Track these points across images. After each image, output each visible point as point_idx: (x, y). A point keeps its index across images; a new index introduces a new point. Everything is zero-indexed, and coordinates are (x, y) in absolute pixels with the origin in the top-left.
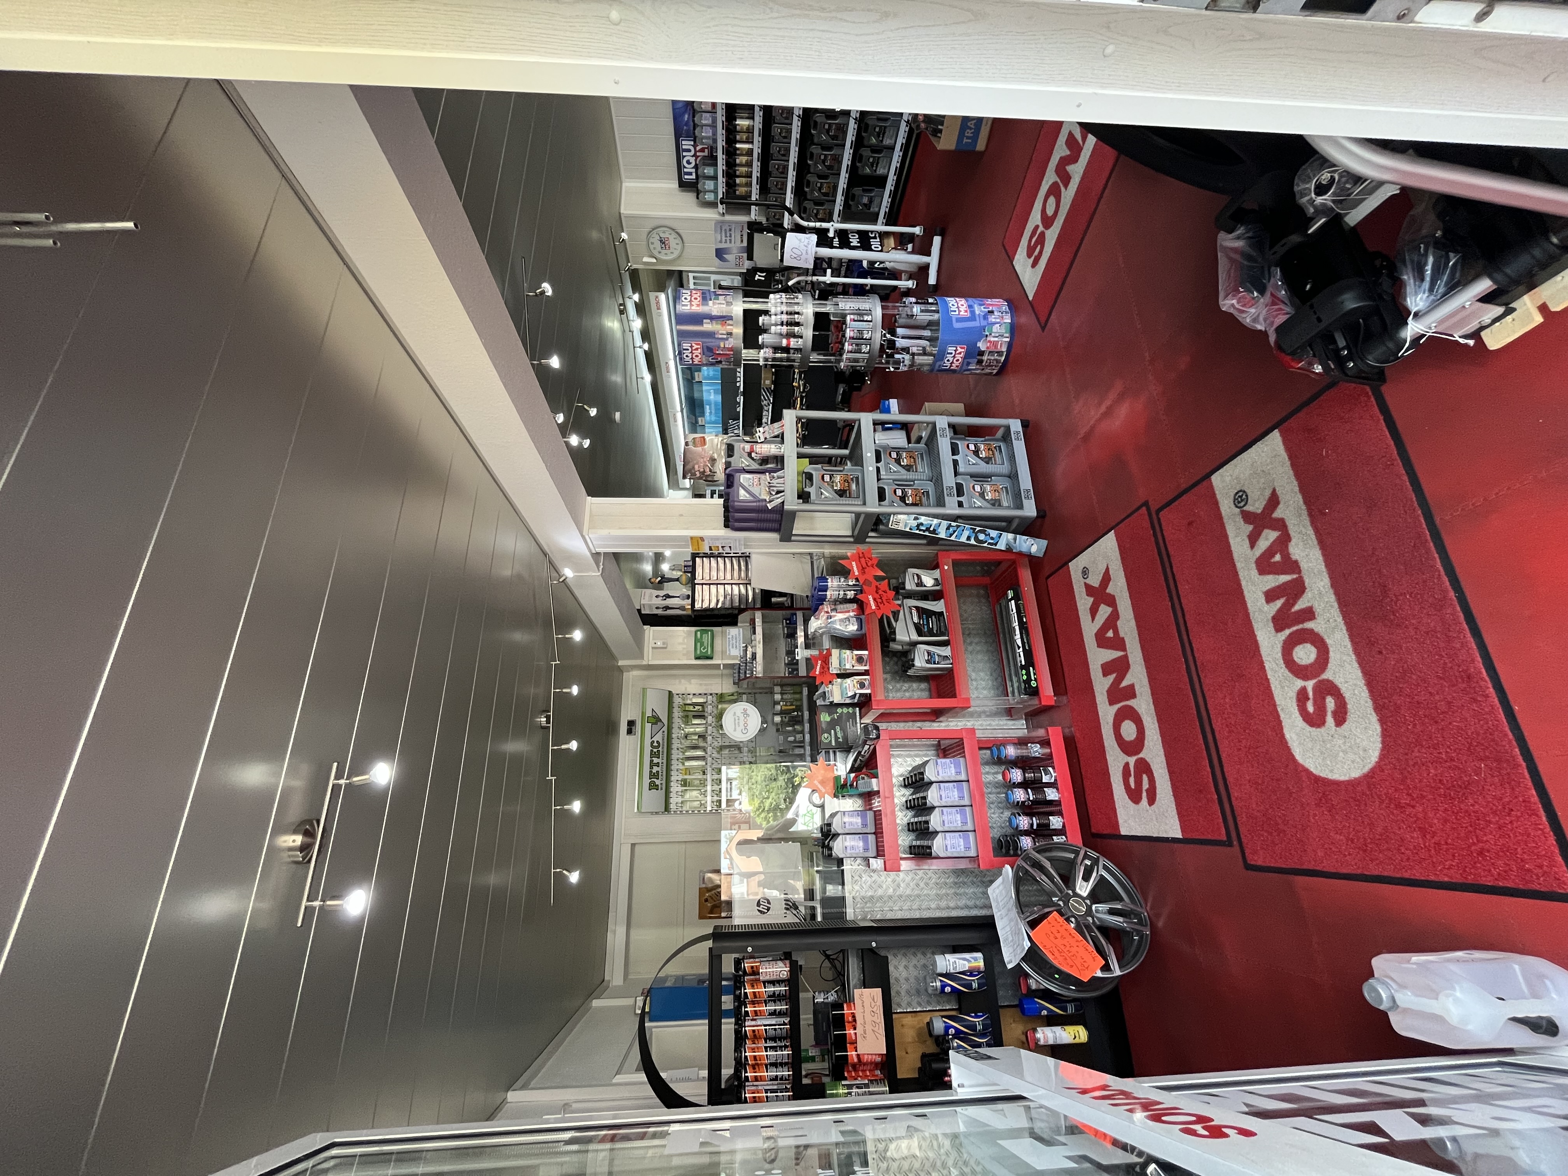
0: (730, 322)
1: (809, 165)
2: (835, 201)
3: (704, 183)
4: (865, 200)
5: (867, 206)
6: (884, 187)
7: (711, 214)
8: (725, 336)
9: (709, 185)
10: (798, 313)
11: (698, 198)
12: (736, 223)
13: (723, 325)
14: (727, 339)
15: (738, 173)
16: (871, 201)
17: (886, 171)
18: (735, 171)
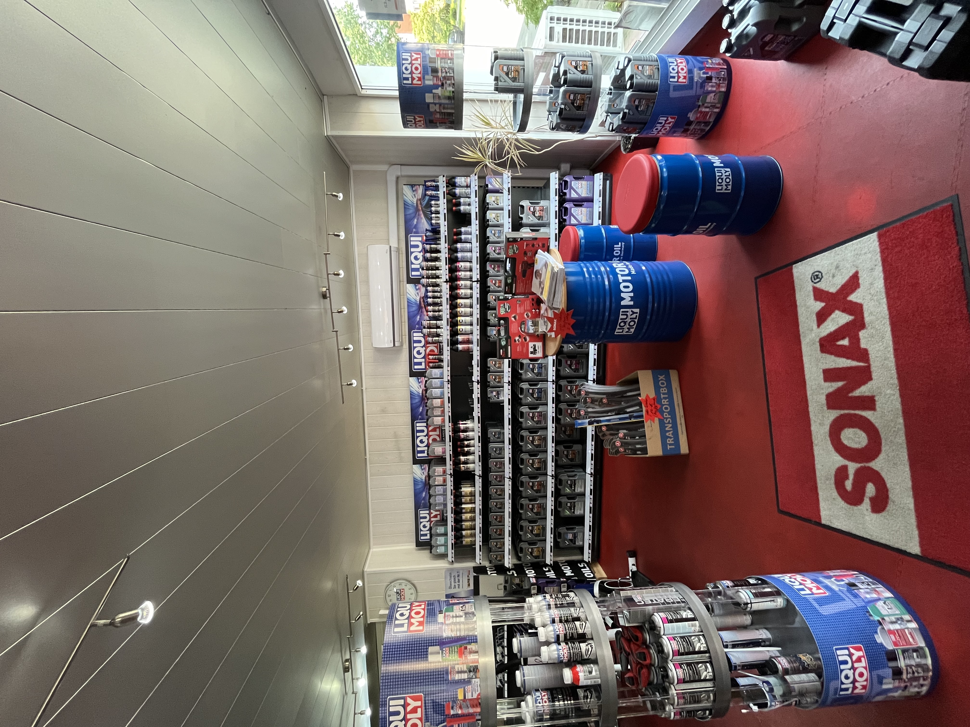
0: (473, 647)
1: (521, 514)
2: (545, 540)
3: (437, 539)
4: (570, 536)
5: (573, 541)
6: (583, 524)
7: (442, 564)
8: (465, 676)
9: (441, 540)
10: (578, 619)
11: (431, 552)
12: (463, 569)
13: (461, 654)
14: (468, 682)
15: (464, 527)
16: (575, 536)
17: (582, 512)
18: (462, 525)
